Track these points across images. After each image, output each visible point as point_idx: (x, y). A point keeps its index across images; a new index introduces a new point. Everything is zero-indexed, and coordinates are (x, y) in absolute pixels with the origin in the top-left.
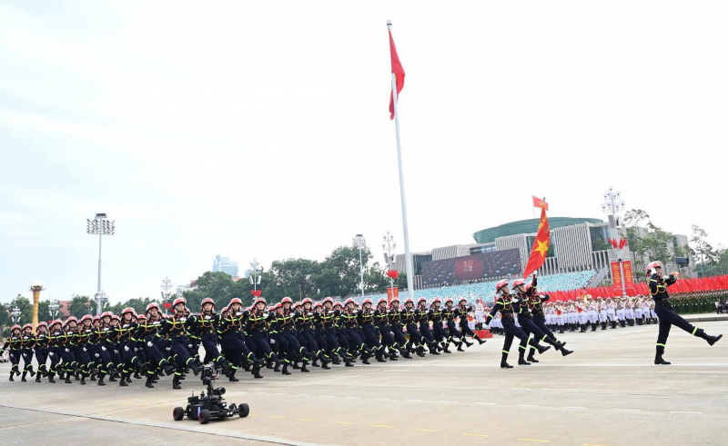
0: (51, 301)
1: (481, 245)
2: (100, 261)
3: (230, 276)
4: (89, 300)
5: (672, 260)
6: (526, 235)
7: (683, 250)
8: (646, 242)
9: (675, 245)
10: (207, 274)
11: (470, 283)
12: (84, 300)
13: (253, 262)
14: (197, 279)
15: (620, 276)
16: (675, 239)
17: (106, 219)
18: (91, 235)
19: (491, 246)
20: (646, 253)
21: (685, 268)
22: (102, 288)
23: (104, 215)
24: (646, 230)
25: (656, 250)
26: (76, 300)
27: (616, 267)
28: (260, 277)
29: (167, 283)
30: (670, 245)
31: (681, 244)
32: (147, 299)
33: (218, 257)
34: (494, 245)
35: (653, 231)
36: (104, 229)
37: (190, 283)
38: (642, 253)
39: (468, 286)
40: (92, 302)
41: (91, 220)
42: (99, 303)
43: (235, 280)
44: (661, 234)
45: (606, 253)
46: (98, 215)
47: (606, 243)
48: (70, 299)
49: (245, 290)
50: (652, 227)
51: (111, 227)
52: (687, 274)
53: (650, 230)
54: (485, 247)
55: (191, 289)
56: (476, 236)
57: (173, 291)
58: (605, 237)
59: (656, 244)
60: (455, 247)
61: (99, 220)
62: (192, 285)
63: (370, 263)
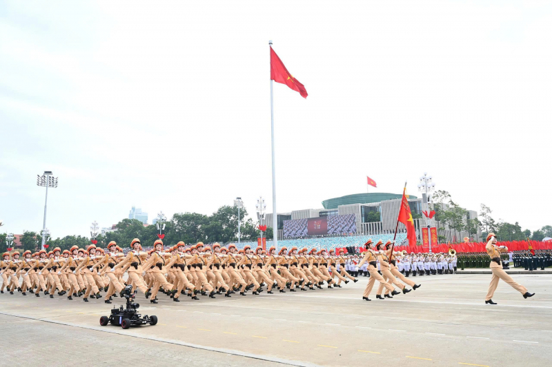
0: (8, 234)
1: (327, 210)
2: (45, 207)
3: (142, 223)
4: (37, 234)
5: (465, 229)
6: (360, 205)
7: (474, 222)
8: (448, 214)
9: (468, 218)
10: (126, 220)
11: (318, 237)
12: (32, 234)
13: (160, 213)
14: (117, 223)
15: (428, 238)
16: (468, 213)
17: (51, 176)
18: (40, 187)
19: (335, 211)
20: (446, 222)
21: (474, 235)
22: (46, 226)
23: (50, 172)
24: (447, 206)
25: (454, 221)
26: (26, 235)
27: (425, 231)
28: (164, 225)
29: (95, 225)
30: (464, 218)
31: (472, 218)
32: (79, 236)
33: (133, 209)
34: (337, 211)
35: (453, 206)
36: (50, 183)
37: (111, 226)
38: (444, 222)
39: (317, 239)
40: (38, 236)
41: (41, 176)
42: (44, 238)
43: (145, 226)
44: (458, 209)
45: (418, 221)
46: (46, 172)
47: (418, 213)
48: (22, 233)
49: (152, 234)
50: (452, 203)
51: (55, 182)
52: (475, 239)
53: (451, 206)
54: (330, 212)
55: (113, 231)
56: (324, 203)
57: (99, 232)
58: (418, 209)
59: (454, 216)
60: (309, 210)
61: (46, 176)
62: (113, 227)
63: (245, 219)
